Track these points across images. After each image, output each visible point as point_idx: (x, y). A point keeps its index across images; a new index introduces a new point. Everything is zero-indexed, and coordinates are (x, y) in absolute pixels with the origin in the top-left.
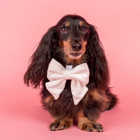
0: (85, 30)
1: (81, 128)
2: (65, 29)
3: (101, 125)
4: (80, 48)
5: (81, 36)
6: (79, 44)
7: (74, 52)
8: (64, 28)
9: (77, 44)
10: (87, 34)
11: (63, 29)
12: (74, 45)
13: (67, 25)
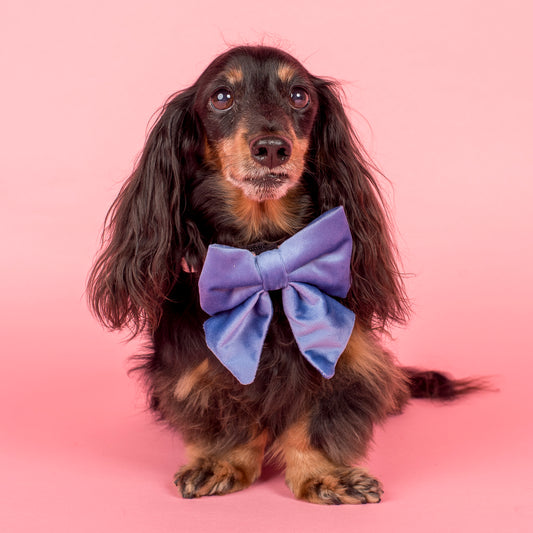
0: (301, 98)
1: (298, 491)
2: (225, 97)
3: (375, 482)
4: (283, 153)
5: (286, 117)
6: (278, 139)
7: (263, 171)
8: (223, 91)
9: (273, 138)
10: (308, 113)
11: (220, 96)
12: (261, 143)
13: (232, 80)
